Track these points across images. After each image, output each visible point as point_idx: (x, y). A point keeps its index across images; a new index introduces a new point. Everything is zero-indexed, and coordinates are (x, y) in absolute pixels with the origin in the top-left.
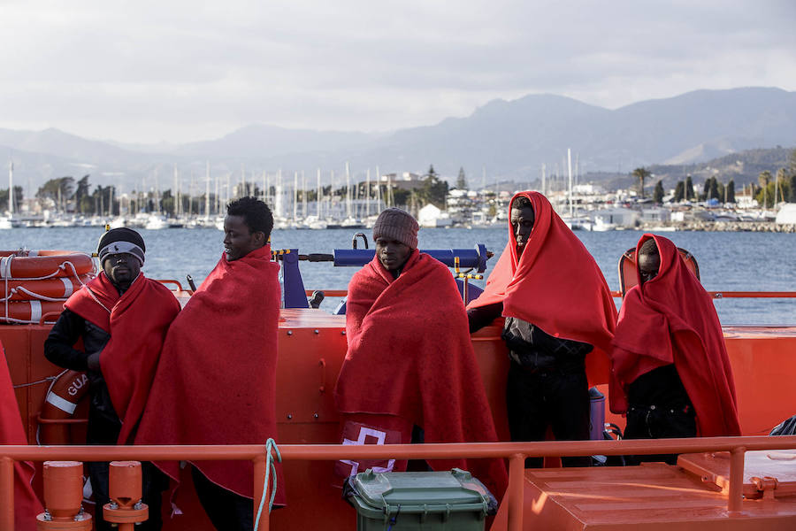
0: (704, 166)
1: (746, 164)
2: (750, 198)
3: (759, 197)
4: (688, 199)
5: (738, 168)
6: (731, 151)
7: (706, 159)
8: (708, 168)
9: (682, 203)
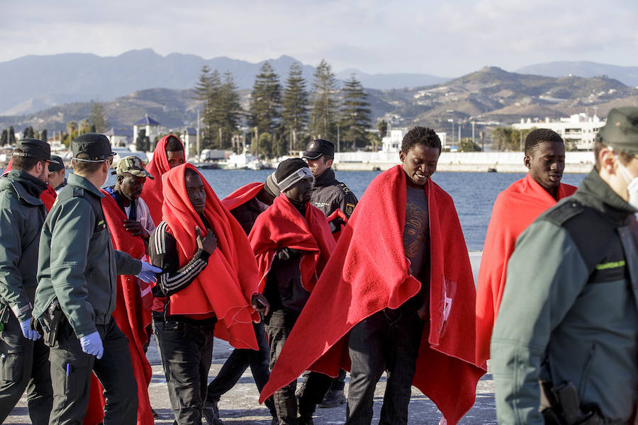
0: (32, 117)
1: (66, 115)
2: (59, 143)
3: (66, 141)
4: (10, 144)
5: (59, 118)
6: (54, 105)
7: (34, 111)
8: (35, 119)
9: (5, 147)
